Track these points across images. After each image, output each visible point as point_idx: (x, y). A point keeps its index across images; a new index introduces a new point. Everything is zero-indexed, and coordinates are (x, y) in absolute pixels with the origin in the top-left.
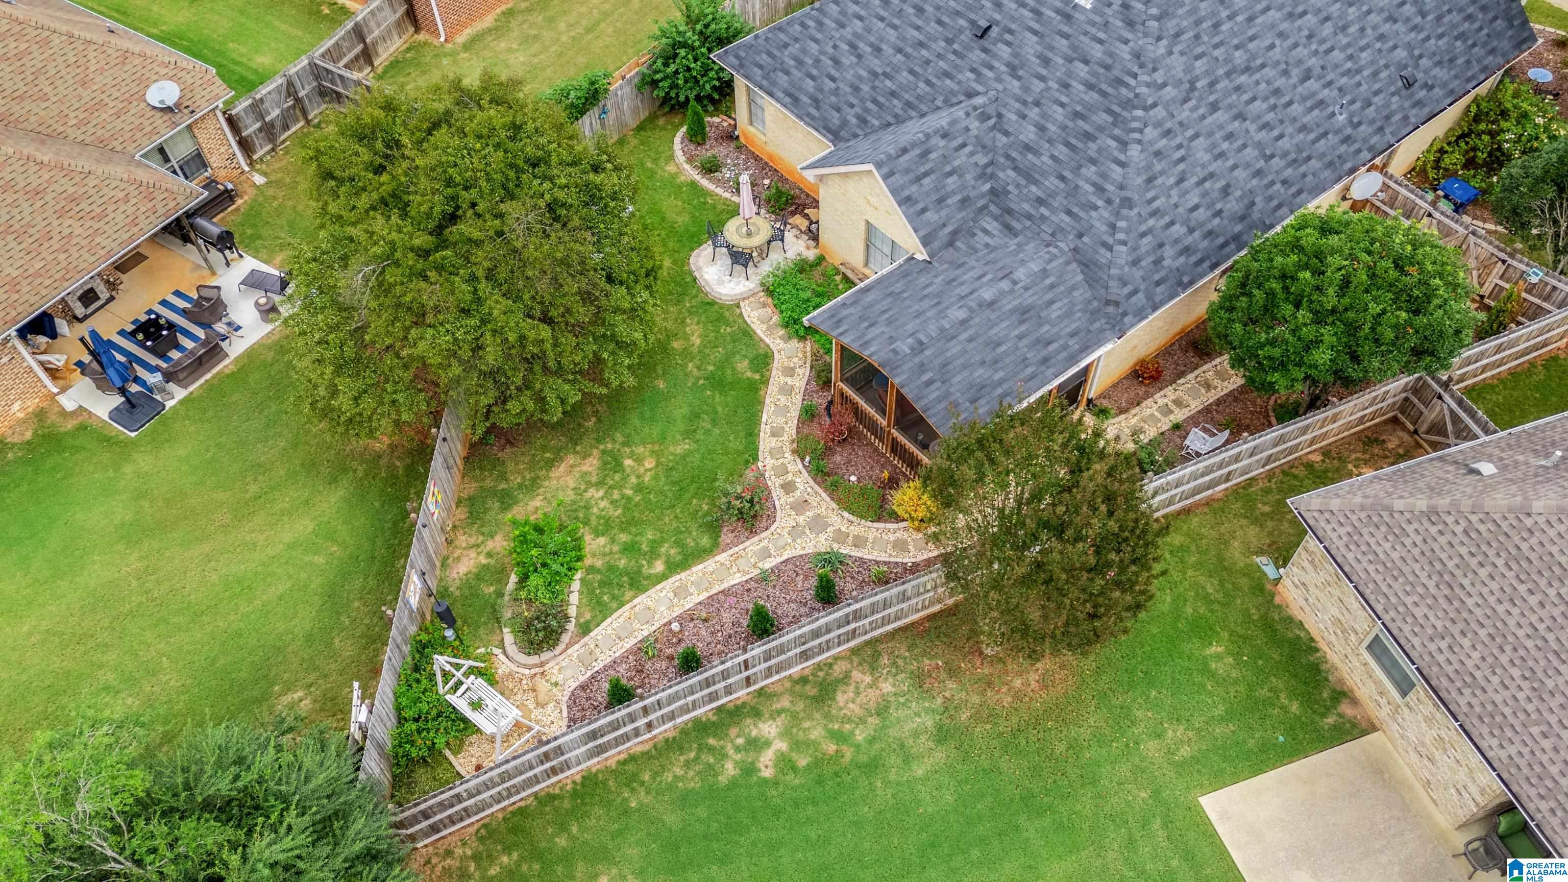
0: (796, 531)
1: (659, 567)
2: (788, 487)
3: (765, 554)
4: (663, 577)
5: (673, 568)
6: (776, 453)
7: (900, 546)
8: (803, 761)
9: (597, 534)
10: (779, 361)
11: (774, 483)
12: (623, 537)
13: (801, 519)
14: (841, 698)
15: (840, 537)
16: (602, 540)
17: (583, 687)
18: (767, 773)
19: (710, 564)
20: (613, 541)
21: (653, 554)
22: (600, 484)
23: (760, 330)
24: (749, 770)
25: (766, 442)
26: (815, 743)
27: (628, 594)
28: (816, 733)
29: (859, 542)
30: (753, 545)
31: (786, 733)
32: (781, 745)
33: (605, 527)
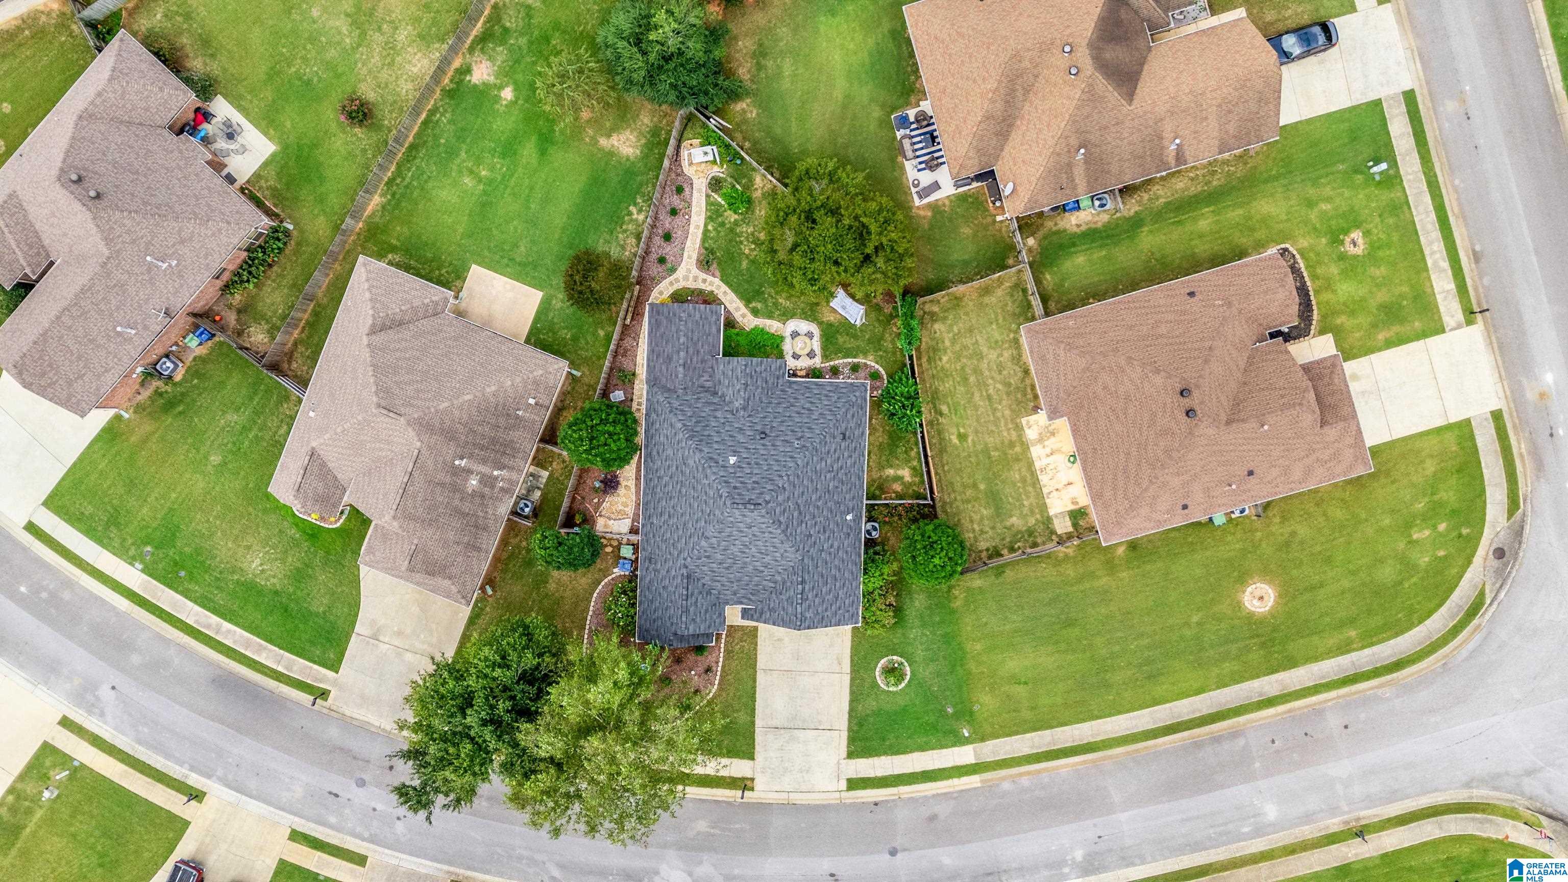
0: (689, 271)
1: (710, 227)
2: (704, 281)
3: (690, 257)
4: (706, 225)
5: (706, 231)
6: (719, 287)
7: (661, 293)
8: (626, 218)
9: (735, 220)
10: (750, 316)
11: (710, 278)
12: (728, 226)
13: (691, 275)
14: (634, 240)
15: (677, 280)
16: (732, 220)
17: (692, 184)
18: (631, 208)
19: (698, 241)
20: (730, 222)
21: (715, 229)
22: (753, 234)
23: (768, 322)
24: (635, 204)
25: (725, 288)
26: (628, 224)
27: (709, 214)
28: (630, 227)
29: (671, 284)
30: (695, 256)
31: (637, 220)
32: (635, 216)
33: (736, 223)
